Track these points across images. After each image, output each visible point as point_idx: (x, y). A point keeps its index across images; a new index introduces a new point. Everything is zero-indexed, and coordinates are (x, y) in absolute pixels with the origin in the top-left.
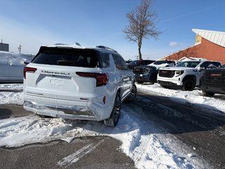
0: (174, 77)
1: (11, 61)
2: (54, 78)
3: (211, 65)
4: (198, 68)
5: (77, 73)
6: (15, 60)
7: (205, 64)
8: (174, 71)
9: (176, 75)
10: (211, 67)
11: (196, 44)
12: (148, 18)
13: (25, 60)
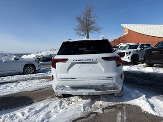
0: (125, 57)
1: (3, 59)
2: (83, 65)
3: (146, 46)
4: (139, 49)
5: (103, 58)
6: (6, 57)
7: (142, 46)
8: (124, 53)
9: (126, 55)
10: (146, 48)
11: (125, 34)
12: (92, 19)
13: (15, 57)
